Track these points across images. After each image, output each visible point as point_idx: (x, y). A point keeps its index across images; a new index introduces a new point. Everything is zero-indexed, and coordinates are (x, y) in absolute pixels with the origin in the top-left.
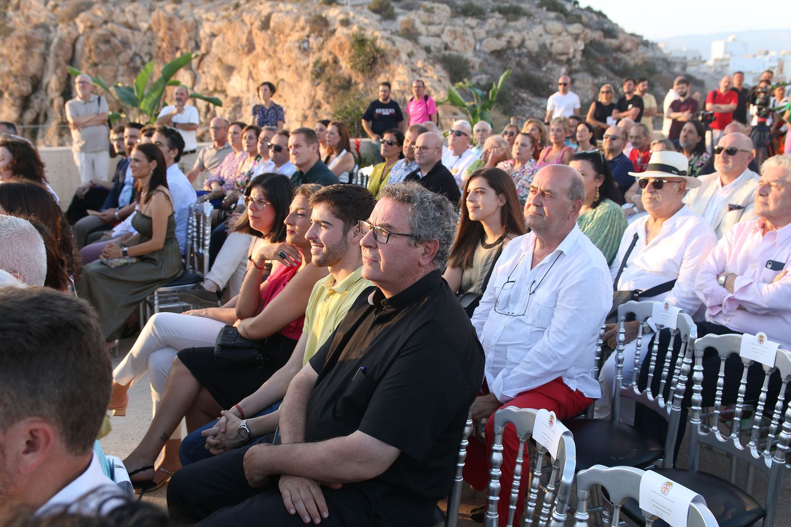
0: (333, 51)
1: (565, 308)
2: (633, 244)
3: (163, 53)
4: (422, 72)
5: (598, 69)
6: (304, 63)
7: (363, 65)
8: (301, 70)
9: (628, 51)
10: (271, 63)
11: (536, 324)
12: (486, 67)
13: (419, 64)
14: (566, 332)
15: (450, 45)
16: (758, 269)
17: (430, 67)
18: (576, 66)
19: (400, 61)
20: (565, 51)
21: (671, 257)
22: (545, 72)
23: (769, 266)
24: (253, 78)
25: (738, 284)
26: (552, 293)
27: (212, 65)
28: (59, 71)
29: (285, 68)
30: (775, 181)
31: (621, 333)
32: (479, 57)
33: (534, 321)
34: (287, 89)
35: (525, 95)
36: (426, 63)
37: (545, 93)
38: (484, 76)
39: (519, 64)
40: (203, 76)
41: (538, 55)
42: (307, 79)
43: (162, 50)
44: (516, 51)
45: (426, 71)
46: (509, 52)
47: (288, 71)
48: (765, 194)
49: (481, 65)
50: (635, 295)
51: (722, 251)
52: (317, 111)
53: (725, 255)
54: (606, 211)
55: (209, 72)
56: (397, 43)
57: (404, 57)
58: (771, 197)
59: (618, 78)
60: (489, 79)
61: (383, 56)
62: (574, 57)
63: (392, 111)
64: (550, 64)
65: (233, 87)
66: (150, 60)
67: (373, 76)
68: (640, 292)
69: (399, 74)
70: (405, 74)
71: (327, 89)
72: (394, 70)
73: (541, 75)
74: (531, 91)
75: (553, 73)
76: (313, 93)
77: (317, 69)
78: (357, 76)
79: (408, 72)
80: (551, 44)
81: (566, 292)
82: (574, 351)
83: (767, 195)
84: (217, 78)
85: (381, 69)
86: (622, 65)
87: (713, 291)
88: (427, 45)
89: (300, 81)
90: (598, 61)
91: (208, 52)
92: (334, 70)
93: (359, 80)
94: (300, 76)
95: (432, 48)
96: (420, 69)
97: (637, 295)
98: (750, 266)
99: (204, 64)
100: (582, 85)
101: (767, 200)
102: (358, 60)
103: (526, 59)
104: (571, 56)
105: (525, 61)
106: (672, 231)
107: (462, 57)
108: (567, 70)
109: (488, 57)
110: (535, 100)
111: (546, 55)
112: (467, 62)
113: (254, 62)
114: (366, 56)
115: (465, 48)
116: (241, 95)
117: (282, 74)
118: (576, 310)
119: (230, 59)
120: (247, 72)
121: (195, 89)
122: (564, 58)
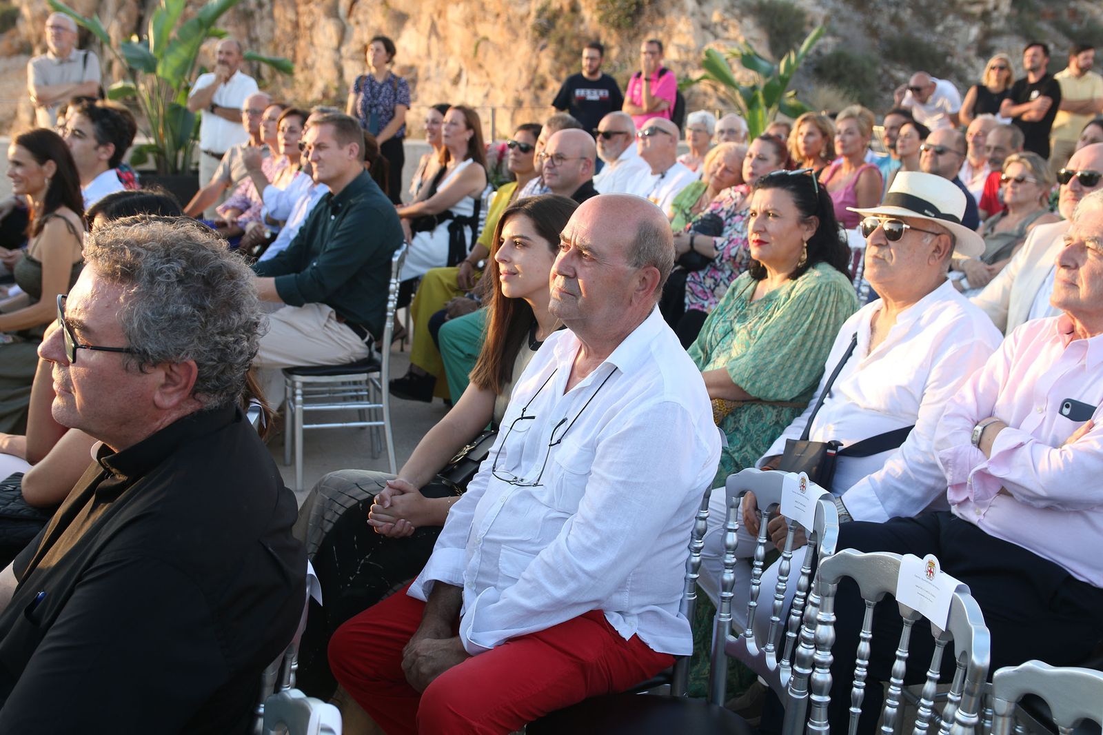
1: (603, 478)
2: (849, 353)
4: (719, 30)
5: (1040, 30)
6: (522, 10)
7: (619, 17)
8: (516, 22)
10: (468, 10)
11: (556, 504)
12: (836, 25)
13: (716, 17)
14: (599, 526)
16: (1048, 414)
17: (734, 21)
18: (998, 25)
19: (682, 10)
21: (904, 381)
22: (942, 34)
23: (1067, 411)
24: (437, 35)
25: (1002, 442)
26: (585, 446)
27: (371, 11)
28: (123, 14)
29: (490, 18)
30: (1094, 240)
31: (730, 530)
32: (824, 6)
33: (552, 500)
34: (491, 54)
35: (900, 74)
36: (727, 16)
38: (830, 40)
39: (895, 20)
40: (357, 29)
42: (526, 38)
45: (726, 29)
47: (495, 23)
48: (1072, 265)
49: (827, 20)
50: (829, 451)
51: (991, 376)
52: (539, 93)
53: (996, 385)
54: (812, 285)
55: (366, 22)
58: (1083, 272)
60: (838, 45)
61: (653, 1)
62: (996, 8)
63: (604, 93)
64: (950, 20)
67: (636, 35)
68: (840, 448)
69: (680, 32)
70: (689, 32)
71: (557, 57)
72: (672, 26)
73: (934, 39)
75: (956, 36)
76: (534, 62)
77: (543, 21)
78: (609, 35)
79: (696, 30)
81: (607, 447)
82: (614, 565)
83: (1077, 267)
85: (649, 25)
86: (1085, 24)
87: (956, 454)
89: (515, 41)
90: (1042, 16)
92: (572, 23)
93: (612, 42)
94: (514, 33)
96: (716, 24)
97: (834, 452)
98: (1036, 408)
99: (358, 8)
101: (1075, 276)
102: (610, 6)
103: (909, 11)
104: (990, 6)
106: (914, 330)
107: (792, 6)
108: (982, 30)
109: (840, 6)
111: (944, 4)
112: (801, 14)
113: (439, 6)
114: (626, 1)
116: (417, 62)
117: (484, 29)
118: (623, 483)
120: (429, 24)
121: (344, 50)
122: (977, 9)
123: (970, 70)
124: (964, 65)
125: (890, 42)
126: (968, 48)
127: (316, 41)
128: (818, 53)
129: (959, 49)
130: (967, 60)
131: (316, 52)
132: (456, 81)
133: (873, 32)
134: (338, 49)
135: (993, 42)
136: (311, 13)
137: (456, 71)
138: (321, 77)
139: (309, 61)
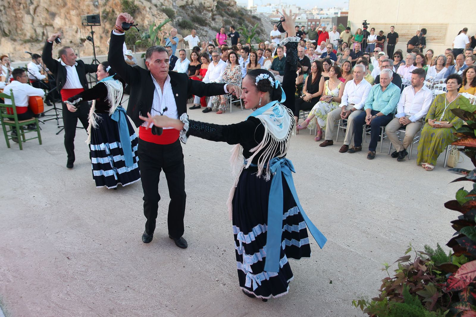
0: (111, 6)
3: (13, 6)
5: (223, 13)
6: (97, 12)
9: (233, 6)
10: (77, 11)
12: (180, 13)
15: (163, 4)
18: (215, 13)
20: (211, 6)
22: (203, 15)
24: (67, 19)
32: (175, 9)
35: (197, 25)
36: (159, 12)
37: (204, 24)
38: (180, 17)
39: (192, 12)
40: (38, 18)
41: (199, 8)
43: (11, 4)
44: (190, 5)
45: (159, 16)
46: (187, 6)
49: (177, 12)
52: (107, 34)
55: (41, 15)
56: (144, 3)
57: (148, 9)
59: (230, 17)
60: (182, 19)
61: (138, 9)
64: (205, 12)
65: (57, 23)
66: (4, 9)
69: (147, 17)
71: (111, 24)
73: (202, 16)
74: (199, 24)
75: (207, 15)
77: (105, 15)
79: (151, 16)
80: (205, 3)
84: (46, 19)
85: (138, 15)
88: (155, 3)
90: (222, 10)
91: (38, 6)
92: (113, 15)
95: (158, 5)
96: (156, 15)
100: (218, 21)
104: (213, 8)
105: (194, 10)
107: (170, 9)
109: (179, 8)
110: (201, 27)
111: (203, 8)
112: (172, 11)
113: (67, 11)
114: (130, 9)
115: (170, 5)
116: (62, 27)
119: (53, 9)
120: (64, 15)
121: (34, 24)
122: (210, 9)
123: (211, 24)
124: (210, 23)
125: (192, 17)
126: (210, 18)
127: (24, 21)
128: (178, 21)
129: (208, 19)
130: (210, 21)
131: (25, 25)
132: (77, 32)
133: (189, 15)
134: (32, 24)
135: (215, 17)
136: (21, 13)
137: (76, 30)
138: (28, 32)
139: (23, 27)
